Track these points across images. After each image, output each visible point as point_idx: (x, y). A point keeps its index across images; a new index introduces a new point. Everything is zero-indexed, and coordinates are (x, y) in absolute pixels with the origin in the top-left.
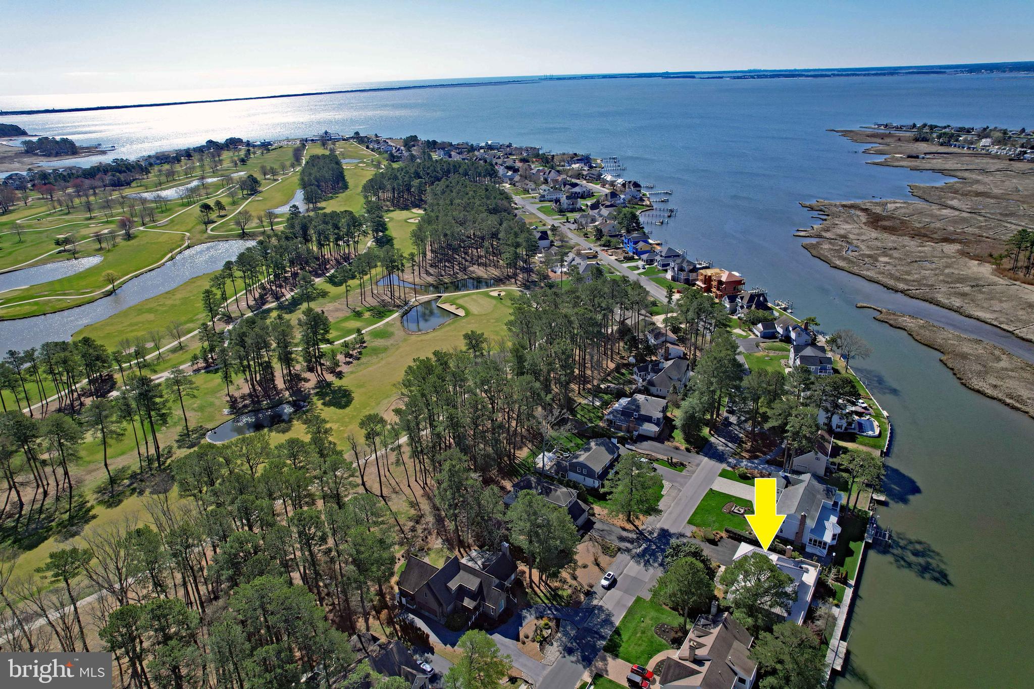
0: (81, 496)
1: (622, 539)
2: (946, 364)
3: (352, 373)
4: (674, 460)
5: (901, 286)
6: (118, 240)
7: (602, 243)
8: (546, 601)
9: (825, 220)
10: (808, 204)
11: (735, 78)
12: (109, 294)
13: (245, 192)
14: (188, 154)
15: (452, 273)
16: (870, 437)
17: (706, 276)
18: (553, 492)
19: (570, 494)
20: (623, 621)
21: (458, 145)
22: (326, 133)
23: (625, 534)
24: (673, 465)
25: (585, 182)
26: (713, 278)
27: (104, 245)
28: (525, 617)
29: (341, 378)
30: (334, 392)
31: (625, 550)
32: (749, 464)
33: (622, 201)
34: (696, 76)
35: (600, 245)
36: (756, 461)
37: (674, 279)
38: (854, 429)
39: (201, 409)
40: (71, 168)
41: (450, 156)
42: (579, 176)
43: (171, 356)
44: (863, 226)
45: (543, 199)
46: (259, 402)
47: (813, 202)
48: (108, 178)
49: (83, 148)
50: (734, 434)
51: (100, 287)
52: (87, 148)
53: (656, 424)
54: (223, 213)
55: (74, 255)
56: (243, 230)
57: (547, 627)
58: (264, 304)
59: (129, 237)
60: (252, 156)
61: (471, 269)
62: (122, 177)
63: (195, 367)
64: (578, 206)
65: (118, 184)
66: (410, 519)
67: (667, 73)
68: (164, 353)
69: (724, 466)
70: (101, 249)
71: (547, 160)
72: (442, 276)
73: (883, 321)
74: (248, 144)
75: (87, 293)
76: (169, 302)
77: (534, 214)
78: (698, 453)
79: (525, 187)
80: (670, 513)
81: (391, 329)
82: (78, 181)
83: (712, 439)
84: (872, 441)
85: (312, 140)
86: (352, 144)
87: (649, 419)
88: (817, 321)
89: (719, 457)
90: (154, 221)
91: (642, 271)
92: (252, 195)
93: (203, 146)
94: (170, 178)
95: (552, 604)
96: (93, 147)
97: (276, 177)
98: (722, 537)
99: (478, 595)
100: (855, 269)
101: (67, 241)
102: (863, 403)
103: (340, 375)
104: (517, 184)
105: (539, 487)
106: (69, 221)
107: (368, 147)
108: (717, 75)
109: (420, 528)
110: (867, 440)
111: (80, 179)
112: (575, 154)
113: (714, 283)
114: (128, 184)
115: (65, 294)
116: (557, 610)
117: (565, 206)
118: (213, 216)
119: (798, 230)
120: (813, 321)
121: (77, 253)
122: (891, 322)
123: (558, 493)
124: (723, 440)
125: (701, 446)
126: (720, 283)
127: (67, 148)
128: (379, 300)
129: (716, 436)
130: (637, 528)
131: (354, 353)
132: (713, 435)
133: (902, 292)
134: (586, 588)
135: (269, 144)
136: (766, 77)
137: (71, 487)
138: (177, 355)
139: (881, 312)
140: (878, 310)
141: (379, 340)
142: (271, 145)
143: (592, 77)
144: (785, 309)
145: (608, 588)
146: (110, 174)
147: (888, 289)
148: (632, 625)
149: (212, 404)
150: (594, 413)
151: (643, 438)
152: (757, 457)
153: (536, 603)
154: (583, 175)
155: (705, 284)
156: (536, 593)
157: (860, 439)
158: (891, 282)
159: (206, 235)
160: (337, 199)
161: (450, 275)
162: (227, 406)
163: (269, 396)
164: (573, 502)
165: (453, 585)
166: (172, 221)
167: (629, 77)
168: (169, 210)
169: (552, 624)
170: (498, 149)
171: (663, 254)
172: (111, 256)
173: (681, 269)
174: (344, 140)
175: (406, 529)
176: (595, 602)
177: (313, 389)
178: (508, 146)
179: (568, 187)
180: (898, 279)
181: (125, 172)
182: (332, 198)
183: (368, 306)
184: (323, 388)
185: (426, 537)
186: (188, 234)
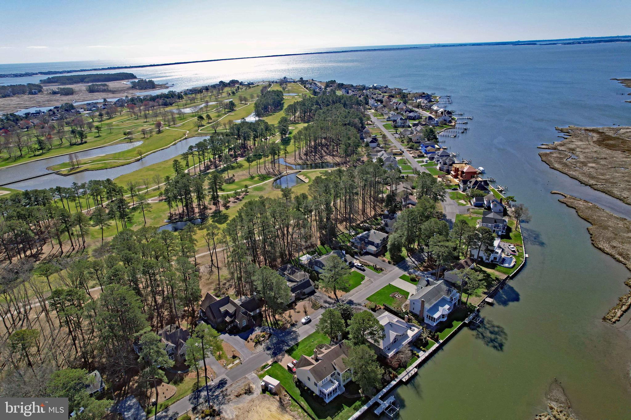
0: (87, 252)
1: (326, 302)
2: (589, 231)
3: (234, 207)
4: (378, 267)
5: (592, 182)
6: (153, 133)
7: (409, 146)
8: (270, 325)
9: (566, 138)
10: (560, 128)
11: (565, 44)
12: (138, 160)
13: (227, 110)
14: (207, 89)
15: (313, 159)
16: (506, 267)
17: (456, 168)
18: (296, 273)
19: (304, 275)
20: (303, 341)
21: (356, 86)
22: (285, 78)
23: (329, 300)
24: (376, 269)
25: (421, 110)
26: (460, 169)
27: (146, 136)
28: (256, 330)
29: (227, 209)
30: (220, 216)
31: (324, 308)
32: (421, 274)
33: (435, 122)
34: (538, 43)
35: (408, 148)
36: (426, 273)
37: (441, 169)
38: (498, 262)
39: (155, 218)
40: (147, 96)
41: (348, 93)
42: (419, 106)
43: (153, 192)
44: (592, 143)
45: (389, 119)
46: (182, 218)
47: (566, 127)
48: (161, 101)
49: (159, 85)
50: (423, 257)
51: (135, 157)
52: (161, 85)
53: (376, 247)
54: (210, 121)
55: (131, 140)
56: (215, 131)
57: (264, 337)
58: (208, 170)
59: (159, 132)
60: (240, 90)
61: (326, 157)
62: (168, 100)
63: (161, 198)
64: (407, 124)
65: (166, 105)
66: (225, 279)
67: (519, 42)
68: (149, 191)
69: (406, 273)
70: (144, 138)
71: (404, 97)
72: (307, 160)
73: (563, 203)
74: (241, 84)
75: (129, 159)
76: (163, 166)
77: (379, 128)
78: (394, 265)
79: (382, 112)
80: (360, 293)
81: (265, 187)
82: (147, 102)
83: (408, 259)
84: (505, 270)
85: (276, 82)
86: (298, 85)
87: (372, 243)
88: (515, 199)
89: (405, 267)
90: (175, 124)
91: (425, 163)
92: (230, 112)
93: (217, 84)
94: (193, 101)
95: (272, 327)
96: (163, 85)
97: (246, 103)
98: (380, 308)
99: (233, 316)
100: (566, 170)
101: (129, 133)
102: (512, 248)
103: (227, 208)
104: (378, 110)
105: (290, 270)
106: (136, 123)
107: (305, 87)
108: (553, 42)
109: (228, 284)
110: (502, 269)
111: (148, 101)
112: (424, 93)
113: (459, 173)
114: (171, 104)
115: (118, 159)
116: (273, 330)
117: (399, 124)
118: (204, 122)
119: (542, 145)
120: (512, 198)
121: (133, 139)
122: (568, 203)
123: (298, 274)
124: (413, 260)
125: (399, 261)
126: (463, 172)
127: (151, 85)
128: (267, 171)
129: (411, 257)
130: (337, 298)
131: (240, 197)
132: (409, 257)
133: (590, 186)
134: (294, 322)
135: (252, 84)
136: (590, 42)
137: (84, 247)
138: (155, 192)
139: (566, 197)
140: (564, 196)
141: (256, 192)
142: (253, 84)
143: (465, 45)
144: (501, 191)
145: (305, 324)
146: (162, 99)
147: (582, 183)
148: (306, 343)
149: (161, 216)
150: (348, 238)
151: (367, 253)
152: (427, 270)
153: (264, 325)
154: (422, 106)
155: (455, 173)
156: (267, 321)
157: (498, 267)
158: (585, 179)
159: (196, 133)
160: (274, 116)
161: (312, 160)
162: (167, 218)
163: (189, 215)
164: (306, 280)
165: (222, 309)
166: (183, 124)
167: (490, 45)
168: (185, 118)
169: (267, 336)
170: (379, 89)
171: (439, 154)
172: (147, 142)
173: (445, 164)
174: (294, 82)
175: (221, 283)
176: (294, 329)
177: (211, 213)
178: (385, 88)
179: (407, 112)
180: (593, 178)
181: (170, 98)
182: (271, 115)
183: (260, 174)
184: (217, 213)
185: (229, 289)
186: (188, 132)
